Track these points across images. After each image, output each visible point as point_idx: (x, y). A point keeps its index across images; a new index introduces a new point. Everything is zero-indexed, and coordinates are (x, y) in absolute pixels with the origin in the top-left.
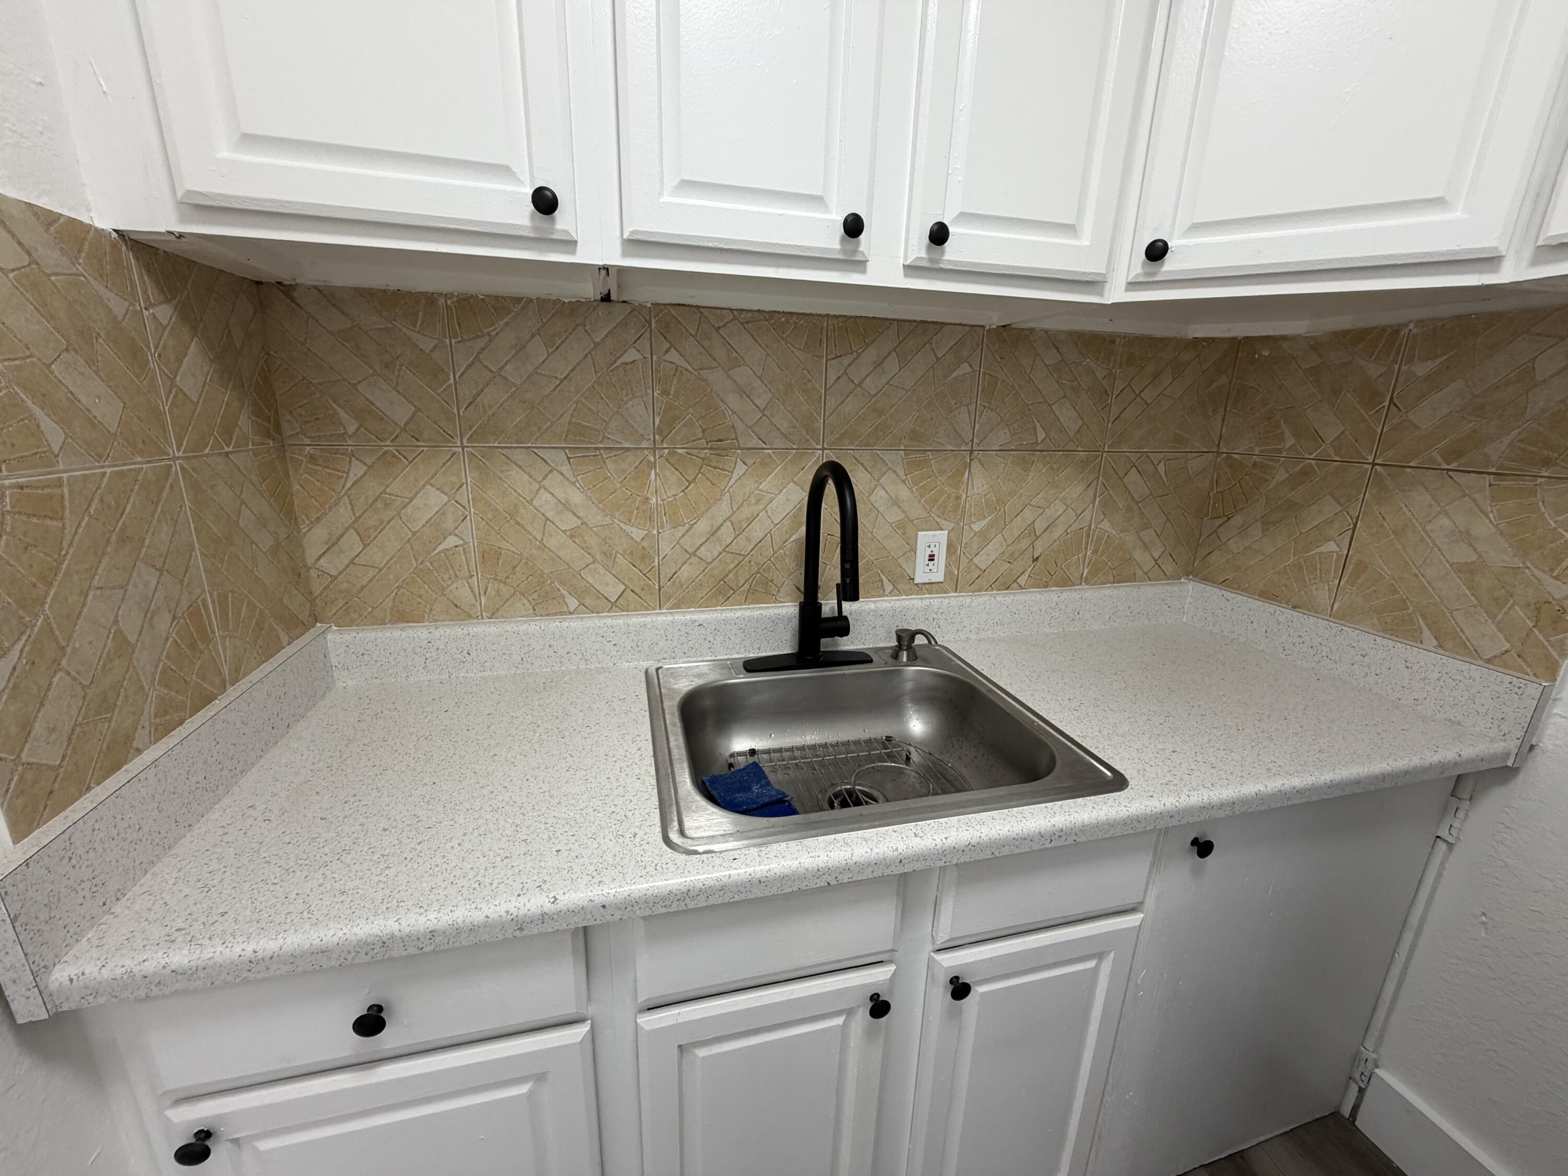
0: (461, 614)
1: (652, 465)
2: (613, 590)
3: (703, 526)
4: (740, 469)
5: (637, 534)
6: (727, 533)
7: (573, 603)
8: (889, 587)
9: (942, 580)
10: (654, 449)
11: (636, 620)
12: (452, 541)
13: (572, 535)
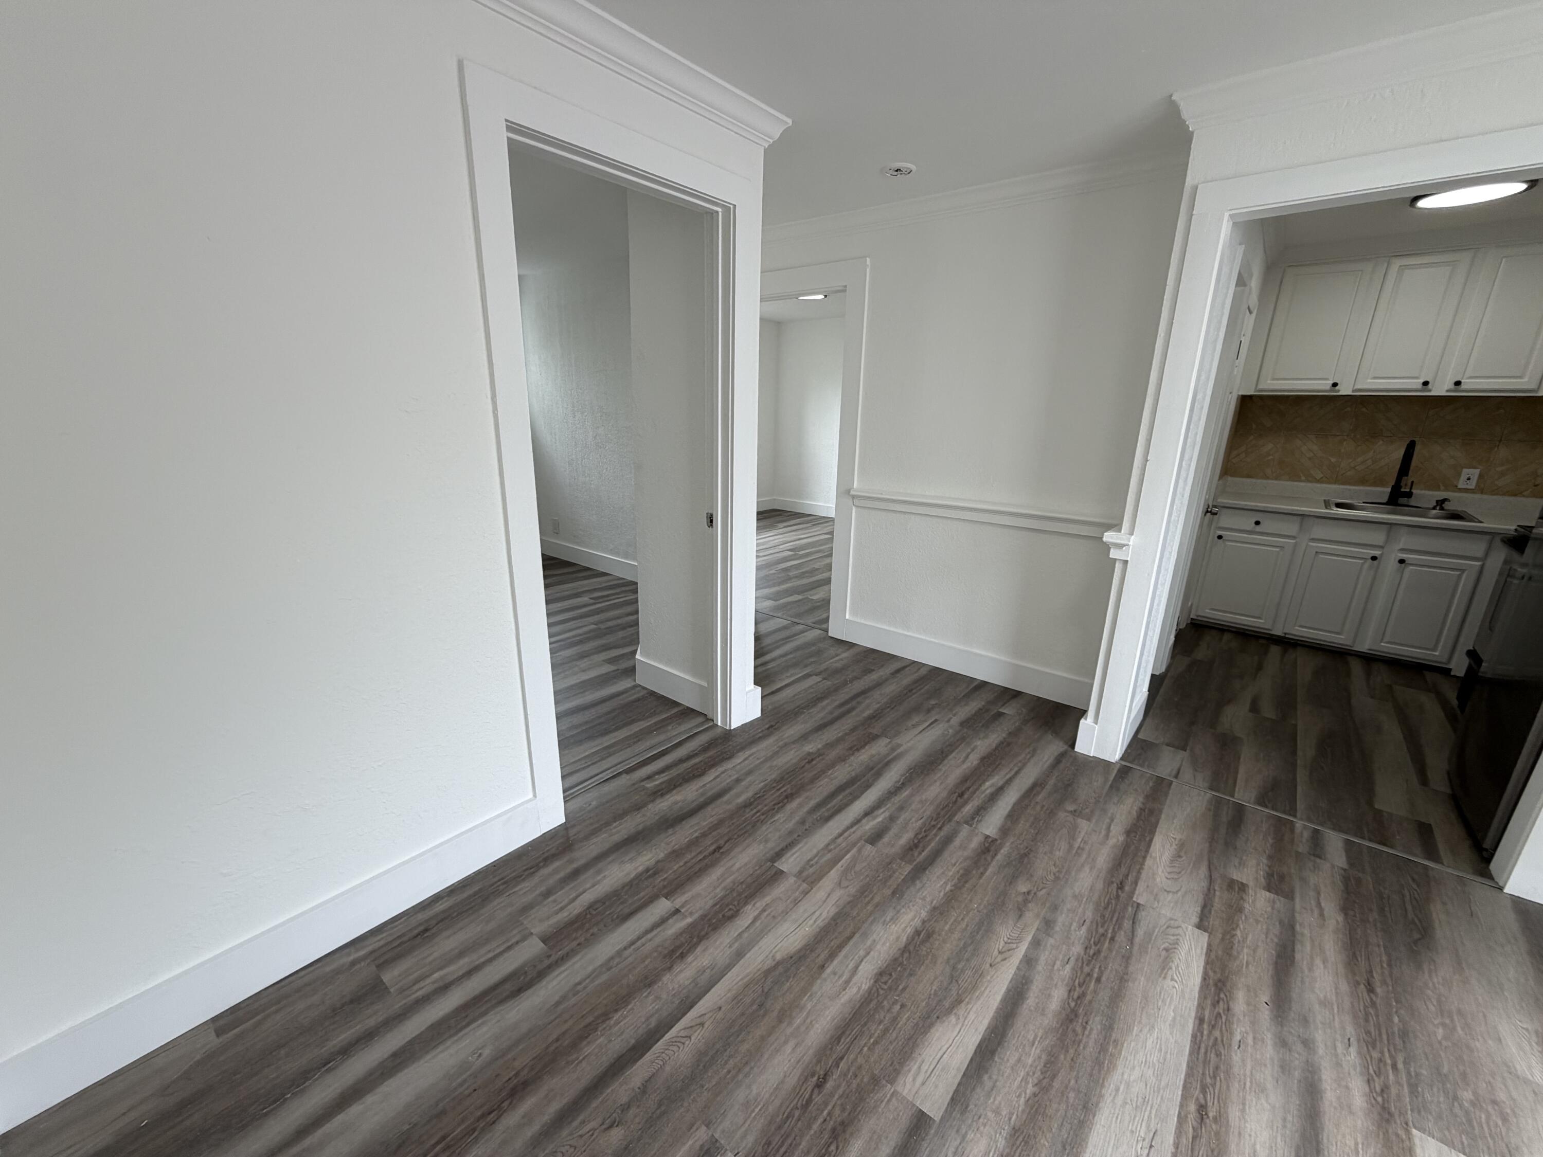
0: (1267, 477)
1: (1345, 440)
2: (1319, 475)
3: (1360, 459)
4: (1381, 442)
5: (1333, 460)
6: (1369, 462)
7: (1303, 478)
8: (1442, 488)
9: (1473, 487)
10: (1347, 436)
11: (1324, 485)
12: (1271, 457)
13: (1310, 459)
